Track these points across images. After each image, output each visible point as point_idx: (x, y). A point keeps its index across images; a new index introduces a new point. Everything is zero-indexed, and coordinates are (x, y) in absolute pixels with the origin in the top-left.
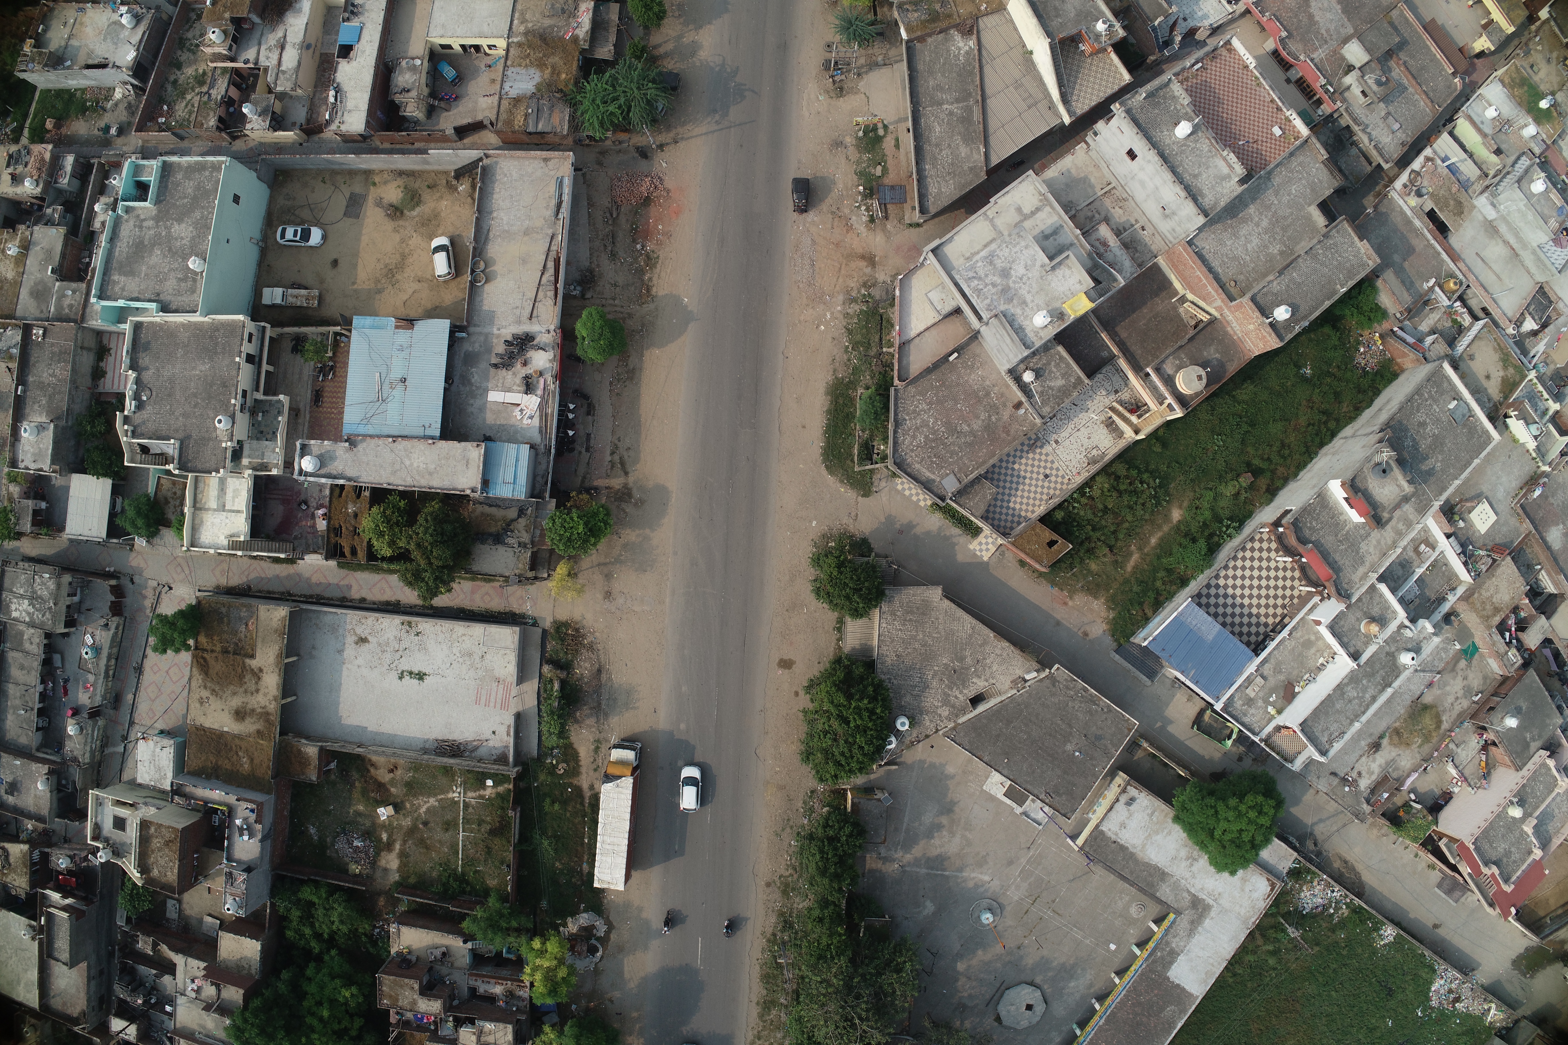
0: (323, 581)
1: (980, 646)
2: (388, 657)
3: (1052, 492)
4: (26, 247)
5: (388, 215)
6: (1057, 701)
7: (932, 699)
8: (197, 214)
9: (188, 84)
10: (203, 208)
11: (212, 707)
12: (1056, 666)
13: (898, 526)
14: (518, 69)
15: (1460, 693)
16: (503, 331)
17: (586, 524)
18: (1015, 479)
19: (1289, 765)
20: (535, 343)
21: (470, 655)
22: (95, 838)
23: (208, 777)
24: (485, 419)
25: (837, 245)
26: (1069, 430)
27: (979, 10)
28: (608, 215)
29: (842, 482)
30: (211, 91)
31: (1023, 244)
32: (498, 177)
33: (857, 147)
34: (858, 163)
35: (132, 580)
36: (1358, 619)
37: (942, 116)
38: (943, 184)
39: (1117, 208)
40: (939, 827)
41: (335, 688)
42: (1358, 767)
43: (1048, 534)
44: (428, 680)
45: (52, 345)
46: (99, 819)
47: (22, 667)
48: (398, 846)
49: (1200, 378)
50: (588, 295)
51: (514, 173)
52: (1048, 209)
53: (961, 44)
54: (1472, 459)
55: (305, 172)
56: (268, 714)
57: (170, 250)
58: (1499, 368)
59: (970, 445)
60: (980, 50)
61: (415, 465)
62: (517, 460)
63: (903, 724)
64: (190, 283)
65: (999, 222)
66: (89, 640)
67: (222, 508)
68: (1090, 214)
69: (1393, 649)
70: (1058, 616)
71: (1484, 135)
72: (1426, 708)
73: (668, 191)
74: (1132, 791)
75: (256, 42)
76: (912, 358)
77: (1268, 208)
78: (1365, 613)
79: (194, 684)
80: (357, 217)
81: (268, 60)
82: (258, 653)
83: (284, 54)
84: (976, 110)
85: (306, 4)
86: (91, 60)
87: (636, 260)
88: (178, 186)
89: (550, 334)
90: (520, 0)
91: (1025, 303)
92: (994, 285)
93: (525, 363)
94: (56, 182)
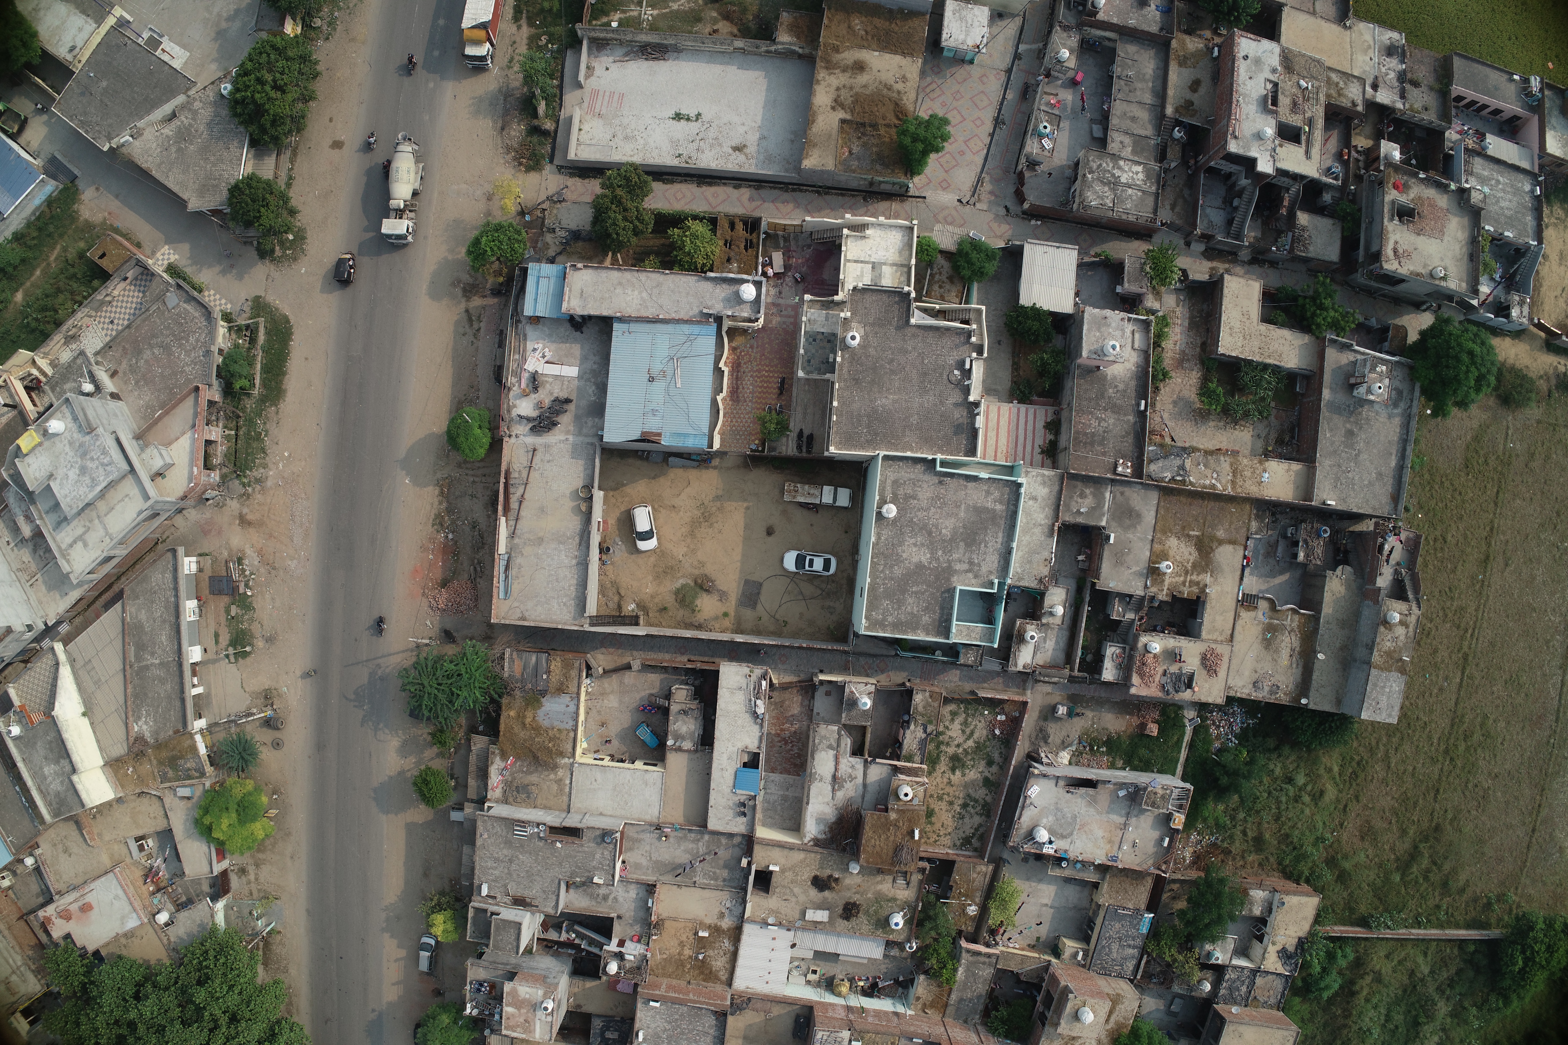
0: (780, 205)
1: (163, 162)
2: (712, 133)
3: (109, 309)
4: (1153, 572)
5: (712, 581)
6: (108, 122)
7: (205, 113)
8: (898, 571)
9: (973, 759)
10: (892, 579)
11: (891, 73)
12: (105, 149)
13: (234, 271)
14: (562, 726)
16: (562, 437)
20: (531, 425)
21: (626, 138)
23: (901, 11)
24: (582, 348)
25: (271, 536)
27: (134, 767)
28: (478, 569)
29: (277, 309)
30: (924, 736)
31: (66, 503)
32: (572, 602)
33: (252, 636)
34: (252, 620)
35: (1008, 210)
37: (159, 652)
38: (160, 584)
39: (26, 562)
41: (770, 104)
43: (104, 263)
44: (671, 114)
45: (1104, 454)
47: (1134, 119)
51: (556, 606)
52: (62, 547)
53: (144, 728)
55: (812, 637)
56: (827, 68)
57: (930, 533)
59: (154, 336)
60: (127, 719)
61: (636, 293)
62: (536, 300)
63: (225, 88)
64: (901, 492)
65: (101, 532)
66: (1047, 143)
70: (117, 203)
73: (424, 594)
74: (69, 57)
75: (869, 788)
79: (912, 96)
80: (747, 582)
81: (852, 765)
82: (836, 124)
83: (833, 770)
84: (132, 657)
85: (812, 828)
86: (1091, 791)
87: (453, 522)
88: (927, 608)
89: (514, 434)
90: (565, 807)
91: (70, 444)
92: (92, 459)
93: (539, 403)
94: (1124, 649)
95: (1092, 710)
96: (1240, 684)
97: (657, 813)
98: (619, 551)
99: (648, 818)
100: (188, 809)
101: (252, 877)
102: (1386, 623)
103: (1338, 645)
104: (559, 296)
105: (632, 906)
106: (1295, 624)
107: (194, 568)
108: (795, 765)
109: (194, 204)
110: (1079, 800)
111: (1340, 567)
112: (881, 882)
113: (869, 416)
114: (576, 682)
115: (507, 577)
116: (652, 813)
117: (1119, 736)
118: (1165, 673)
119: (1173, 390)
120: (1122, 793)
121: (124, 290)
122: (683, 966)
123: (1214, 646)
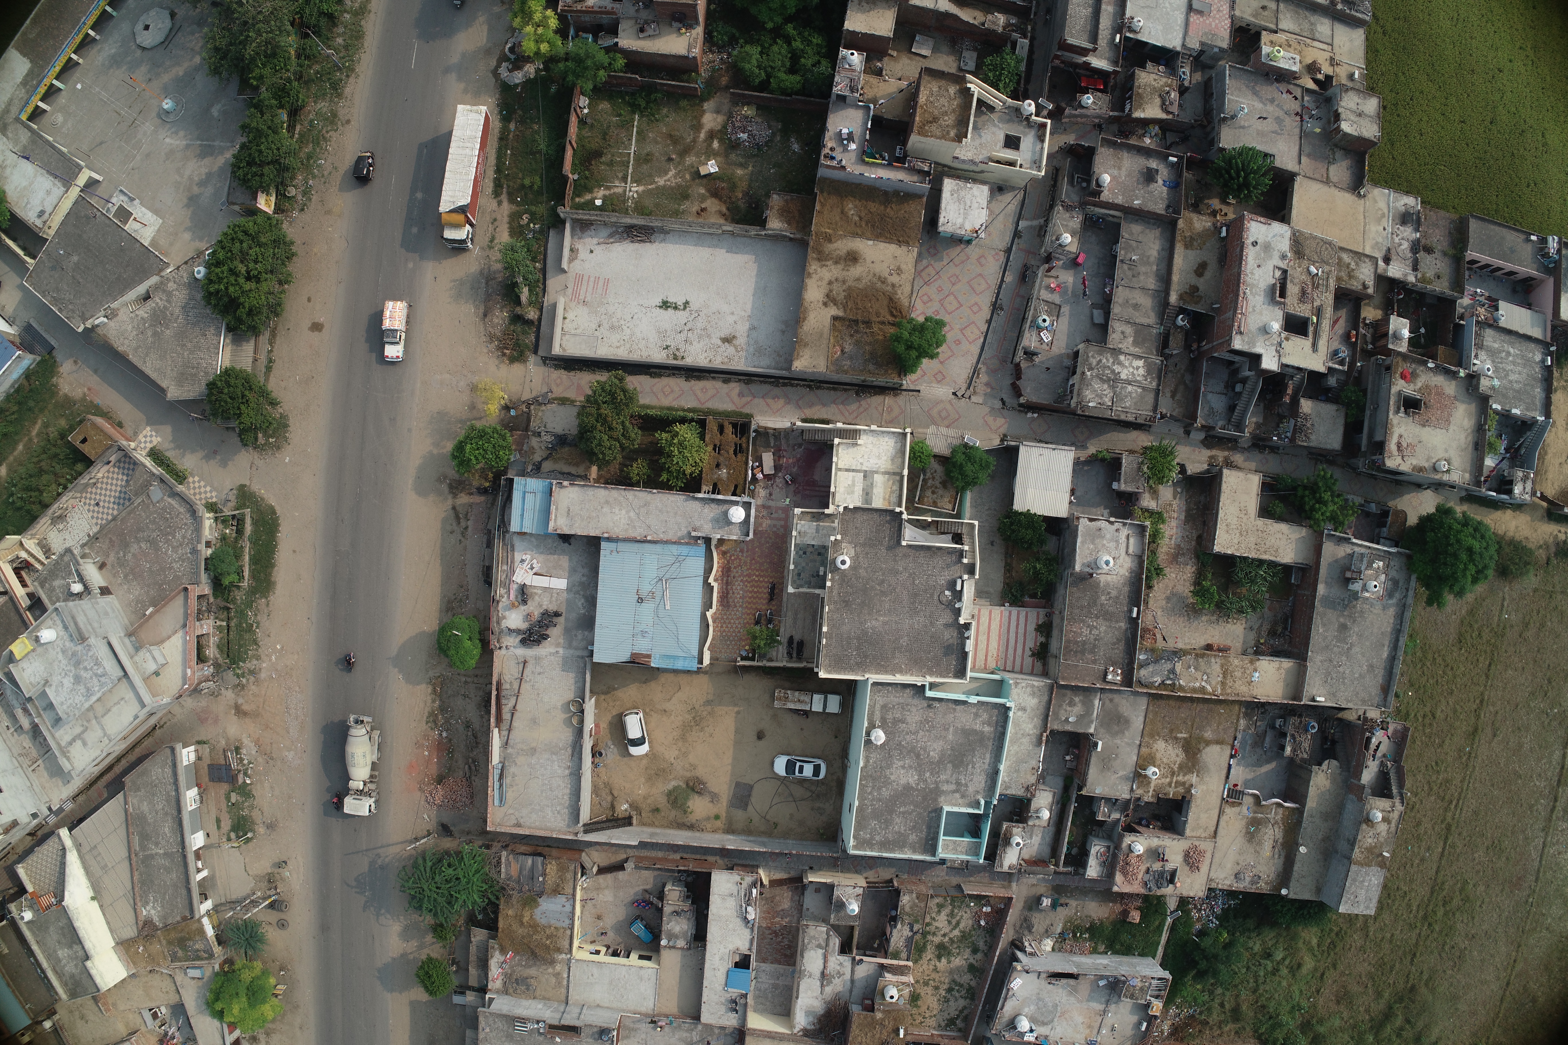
0: (770, 401)
1: (140, 347)
2: (700, 324)
3: (94, 490)
4: (1139, 777)
5: (703, 784)
6: (81, 300)
7: (180, 296)
8: (886, 793)
9: (959, 947)
10: (880, 800)
11: (886, 265)
12: (80, 330)
13: (218, 457)
14: (559, 924)
16: (553, 650)
20: (520, 637)
21: (612, 328)
22: (1044, 125)
23: (896, 193)
24: (570, 560)
25: (267, 727)
27: (144, 946)
28: (473, 768)
29: (263, 499)
30: (910, 934)
32: (566, 811)
33: (253, 823)
34: (252, 807)
35: (1004, 403)
37: (163, 842)
38: (160, 776)
40: (200, 184)
41: (760, 291)
43: (86, 449)
44: (658, 301)
45: (1094, 662)
46: (1039, 147)
47: (1136, 307)
48: (702, 136)
51: (550, 814)
56: (819, 260)
57: (918, 756)
59: (140, 530)
60: (135, 904)
61: (624, 512)
62: (522, 515)
63: (199, 272)
64: (890, 716)
65: (100, 733)
66: (1046, 336)
67: (867, 475)
70: (95, 378)
73: (420, 789)
74: (39, 223)
75: (857, 984)
76: (179, 614)
79: (907, 289)
80: (738, 784)
81: (840, 963)
82: (827, 321)
83: (822, 967)
84: (137, 847)
85: (801, 1020)
86: (1071, 984)
87: (447, 721)
88: (914, 827)
89: (504, 645)
90: (564, 998)
91: (64, 652)
92: (86, 669)
93: (528, 616)
94: (1108, 847)
95: (1076, 900)
96: (1222, 876)
97: (652, 1006)
98: (611, 754)
99: (643, 1010)
100: (199, 989)
102: (1368, 821)
103: (1320, 837)
104: (546, 513)
106: (1279, 817)
107: (193, 757)
108: (786, 956)
109: (174, 393)
110: (1060, 990)
111: (1326, 762)
113: (858, 638)
114: (571, 884)
115: (501, 785)
116: (648, 1005)
117: (1102, 923)
118: (1147, 871)
119: (1167, 586)
120: (1102, 983)
121: (108, 471)
123: (1197, 843)
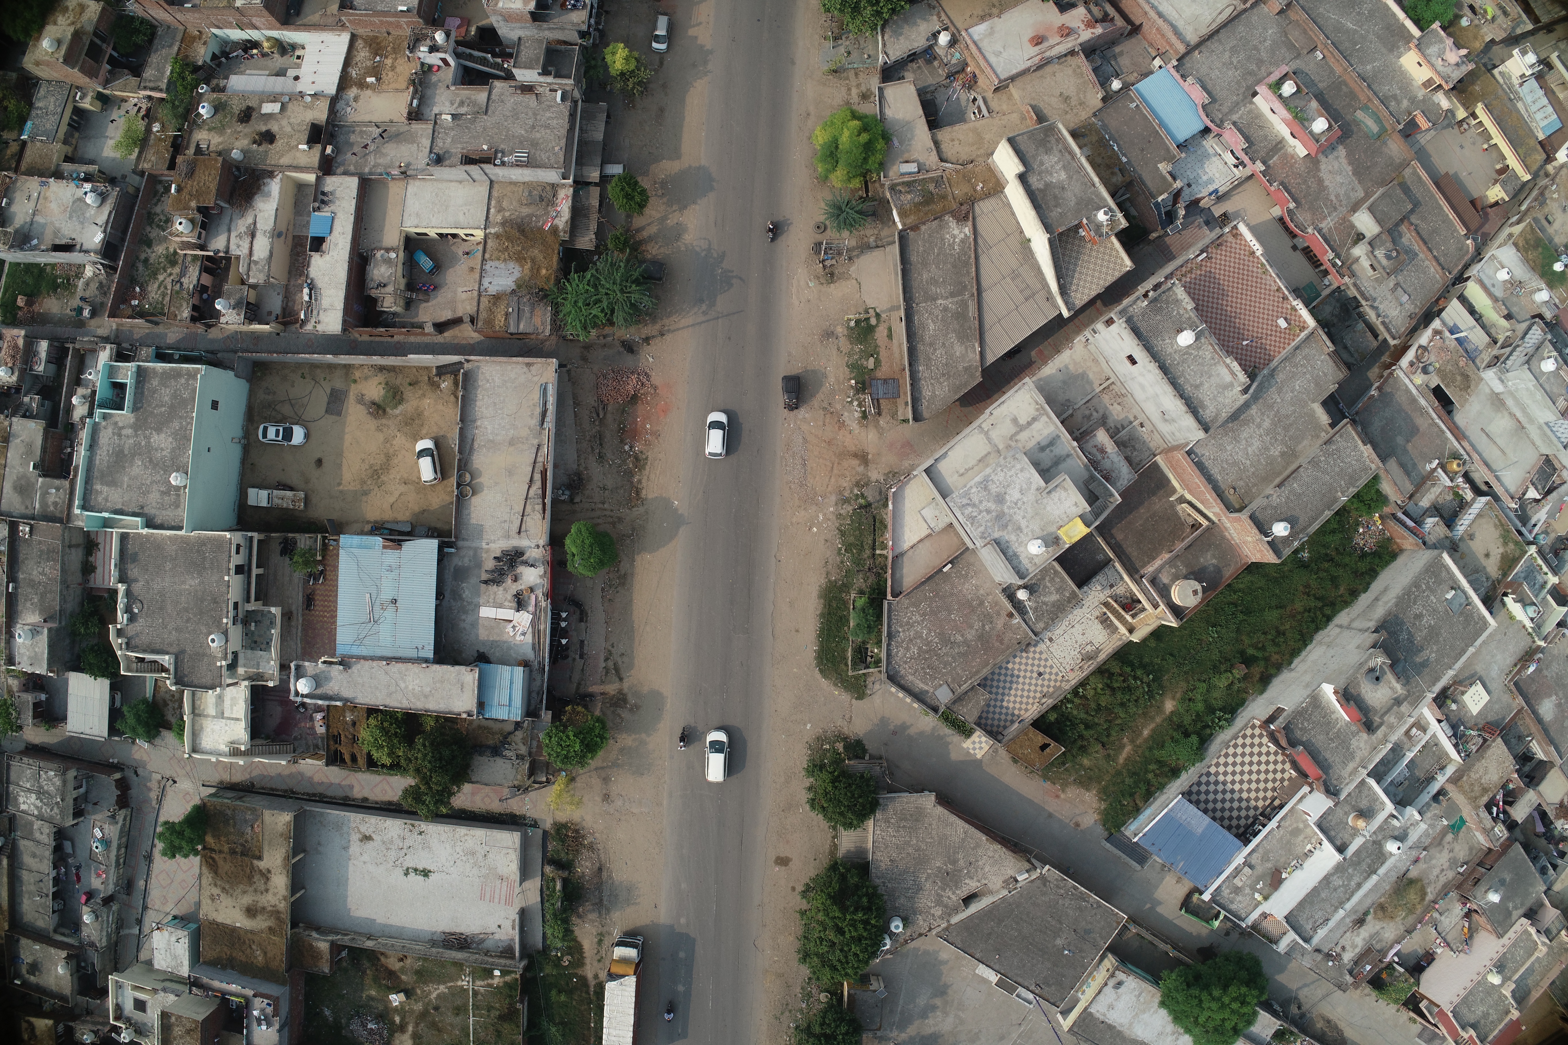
0: (325, 780)
1: (973, 849)
2: (392, 854)
3: (1045, 689)
5: (370, 413)
6: (1047, 899)
7: (925, 901)
8: (176, 425)
9: (159, 264)
10: (181, 417)
11: (224, 904)
12: (1048, 867)
13: (892, 727)
14: (496, 263)
15: (1446, 865)
16: (492, 546)
17: (582, 742)
18: (1009, 679)
19: (1275, 947)
20: (524, 558)
21: (473, 854)
22: (117, 1018)
23: (224, 968)
24: (477, 635)
25: (829, 443)
26: (1064, 627)
27: (975, 190)
28: (595, 415)
29: (836, 685)
30: (183, 280)
31: (1018, 466)
32: (480, 383)
33: (849, 337)
34: (850, 355)
35: (136, 772)
36: (1346, 813)
37: (936, 312)
38: (937, 386)
39: (1115, 405)
40: (934, 1008)
41: (342, 882)
42: (1342, 942)
43: (1042, 739)
44: (433, 877)
45: (40, 542)
46: (119, 1000)
47: (34, 856)
48: (410, 1028)
49: (1195, 592)
50: (577, 500)
51: (496, 379)
52: (1044, 418)
53: (956, 232)
54: (1468, 646)
55: (284, 365)
56: (278, 912)
57: (151, 461)
58: (1499, 544)
59: (964, 655)
60: (975, 240)
61: (410, 687)
62: (511, 683)
63: (897, 927)
64: (173, 498)
65: (994, 434)
66: (98, 833)
67: (221, 715)
68: (1087, 412)
69: (1380, 837)
70: (1051, 810)
71: (1495, 299)
72: (1411, 882)
73: (655, 388)
74: (1121, 975)
75: (225, 228)
76: (905, 571)
77: (1271, 407)
78: (1353, 806)
79: (204, 881)
80: (339, 414)
81: (239, 248)
82: (266, 855)
83: (255, 242)
84: (971, 305)
85: (275, 187)
86: (58, 242)
87: (624, 461)
88: (154, 393)
89: (540, 549)
90: (496, 186)
91: (1019, 529)
92: (988, 512)
93: (516, 579)
94: (31, 369)
97: (407, 188)
99: (417, 183)
100: (908, 151)
101: (854, 91)
105: (438, 99)
110: (66, 233)
112: (219, 144)
113: (204, 568)
114: (482, 307)
115: (544, 405)
116: (413, 187)
120: (34, 242)
121: (1026, 710)
122: (393, 48)
